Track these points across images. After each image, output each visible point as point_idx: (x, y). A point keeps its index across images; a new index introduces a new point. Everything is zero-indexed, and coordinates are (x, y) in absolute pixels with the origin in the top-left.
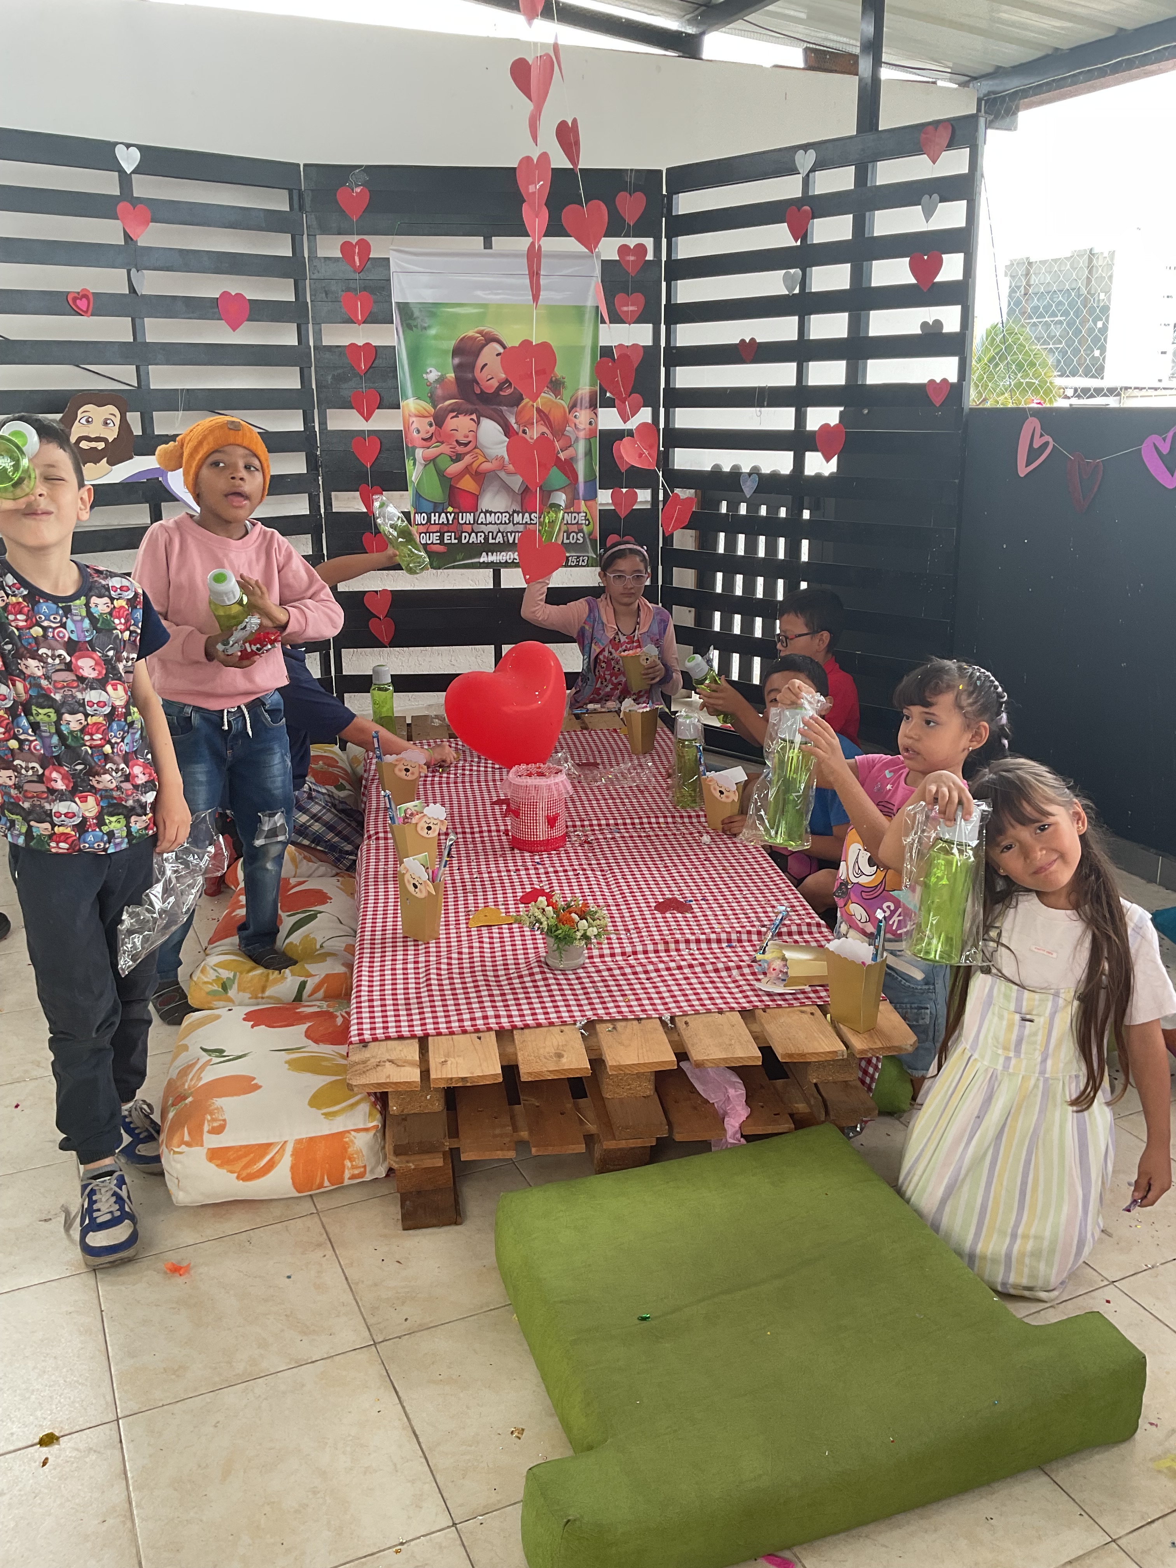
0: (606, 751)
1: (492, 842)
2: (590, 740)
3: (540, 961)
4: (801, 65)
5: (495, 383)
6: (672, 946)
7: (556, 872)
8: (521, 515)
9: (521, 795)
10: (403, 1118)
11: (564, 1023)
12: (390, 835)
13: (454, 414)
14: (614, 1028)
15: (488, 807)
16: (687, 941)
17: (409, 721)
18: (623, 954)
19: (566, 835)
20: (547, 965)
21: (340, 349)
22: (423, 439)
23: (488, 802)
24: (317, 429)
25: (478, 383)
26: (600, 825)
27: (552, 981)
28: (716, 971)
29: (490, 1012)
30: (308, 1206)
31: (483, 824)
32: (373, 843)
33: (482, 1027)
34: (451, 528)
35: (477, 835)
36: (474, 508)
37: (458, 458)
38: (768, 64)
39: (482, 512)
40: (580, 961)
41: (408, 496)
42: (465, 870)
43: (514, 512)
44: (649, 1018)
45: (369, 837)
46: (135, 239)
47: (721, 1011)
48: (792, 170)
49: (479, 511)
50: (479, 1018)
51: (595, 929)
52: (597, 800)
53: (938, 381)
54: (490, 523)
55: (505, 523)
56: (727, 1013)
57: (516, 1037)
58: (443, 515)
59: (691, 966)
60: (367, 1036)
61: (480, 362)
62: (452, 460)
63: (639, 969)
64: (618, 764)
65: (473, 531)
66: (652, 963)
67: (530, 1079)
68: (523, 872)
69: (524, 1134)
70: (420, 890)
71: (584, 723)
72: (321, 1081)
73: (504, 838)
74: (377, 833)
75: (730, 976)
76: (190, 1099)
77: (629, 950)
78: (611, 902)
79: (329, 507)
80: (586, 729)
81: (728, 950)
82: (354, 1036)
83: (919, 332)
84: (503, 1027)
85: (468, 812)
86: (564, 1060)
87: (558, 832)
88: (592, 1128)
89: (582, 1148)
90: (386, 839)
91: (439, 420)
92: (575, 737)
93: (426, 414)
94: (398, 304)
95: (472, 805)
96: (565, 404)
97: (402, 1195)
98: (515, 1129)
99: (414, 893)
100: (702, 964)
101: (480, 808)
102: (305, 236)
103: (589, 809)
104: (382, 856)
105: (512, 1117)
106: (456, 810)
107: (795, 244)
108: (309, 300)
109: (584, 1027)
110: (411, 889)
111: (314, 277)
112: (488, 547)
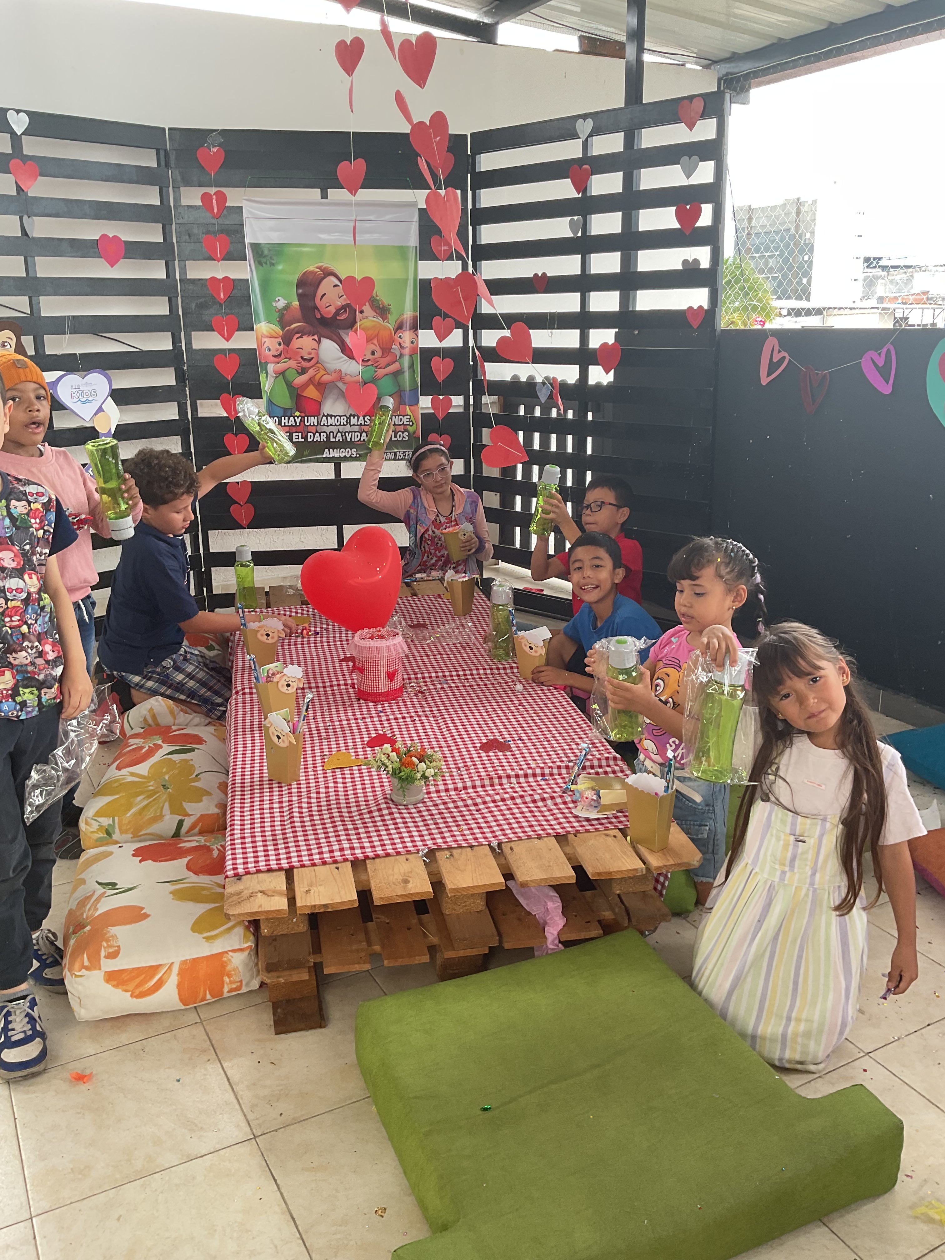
0: (433, 614)
1: (341, 694)
2: (419, 604)
3: (386, 798)
4: (577, 50)
5: (332, 310)
6: (496, 781)
7: (396, 719)
8: (356, 418)
9: (365, 655)
10: (273, 939)
11: (409, 852)
12: (254, 691)
13: (299, 335)
14: (451, 855)
15: (337, 664)
16: (509, 777)
17: (267, 590)
18: (456, 789)
19: (403, 686)
20: (392, 801)
21: (202, 282)
22: (274, 356)
23: (336, 660)
24: (184, 348)
25: (319, 310)
26: (430, 677)
27: (397, 815)
28: (534, 801)
29: (346, 845)
30: (193, 1017)
31: (334, 679)
32: (240, 698)
33: (339, 858)
34: (299, 429)
35: (328, 689)
36: (317, 413)
37: (303, 371)
38: (550, 48)
39: (324, 415)
40: (420, 797)
41: (263, 403)
42: (320, 719)
43: (351, 415)
44: (481, 845)
45: (237, 692)
46: (25, 191)
47: (539, 837)
48: (574, 135)
49: (322, 414)
50: (336, 850)
51: (432, 770)
52: (428, 656)
53: (695, 308)
54: (331, 425)
55: (344, 425)
56: (545, 839)
57: (368, 866)
58: (292, 418)
59: (513, 798)
60: (241, 870)
61: (320, 292)
62: (298, 373)
63: (469, 802)
64: (444, 625)
65: (317, 432)
66: (479, 796)
67: (382, 903)
68: (368, 720)
69: (377, 948)
70: (283, 741)
71: (413, 589)
72: (200, 909)
73: (351, 690)
74: (243, 689)
75: (545, 806)
76: (88, 928)
77: (460, 785)
78: (443, 744)
79: (195, 413)
80: (416, 595)
81: (542, 783)
82: (230, 870)
83: (681, 268)
84: (357, 858)
85: (320, 668)
86: (410, 885)
87: (396, 684)
88: (434, 939)
89: (426, 959)
90: (251, 693)
91: (287, 340)
92: (406, 603)
93: (276, 335)
94: (252, 244)
95: (323, 662)
96: (391, 326)
97: (274, 1004)
98: (370, 944)
99: (278, 743)
100: (522, 797)
101: (330, 665)
102: (171, 188)
103: (420, 663)
104: (248, 709)
105: (367, 933)
106: (310, 667)
107: (577, 196)
108: (175, 241)
109: (426, 855)
110: (275, 739)
111: (178, 222)
112: (330, 445)
